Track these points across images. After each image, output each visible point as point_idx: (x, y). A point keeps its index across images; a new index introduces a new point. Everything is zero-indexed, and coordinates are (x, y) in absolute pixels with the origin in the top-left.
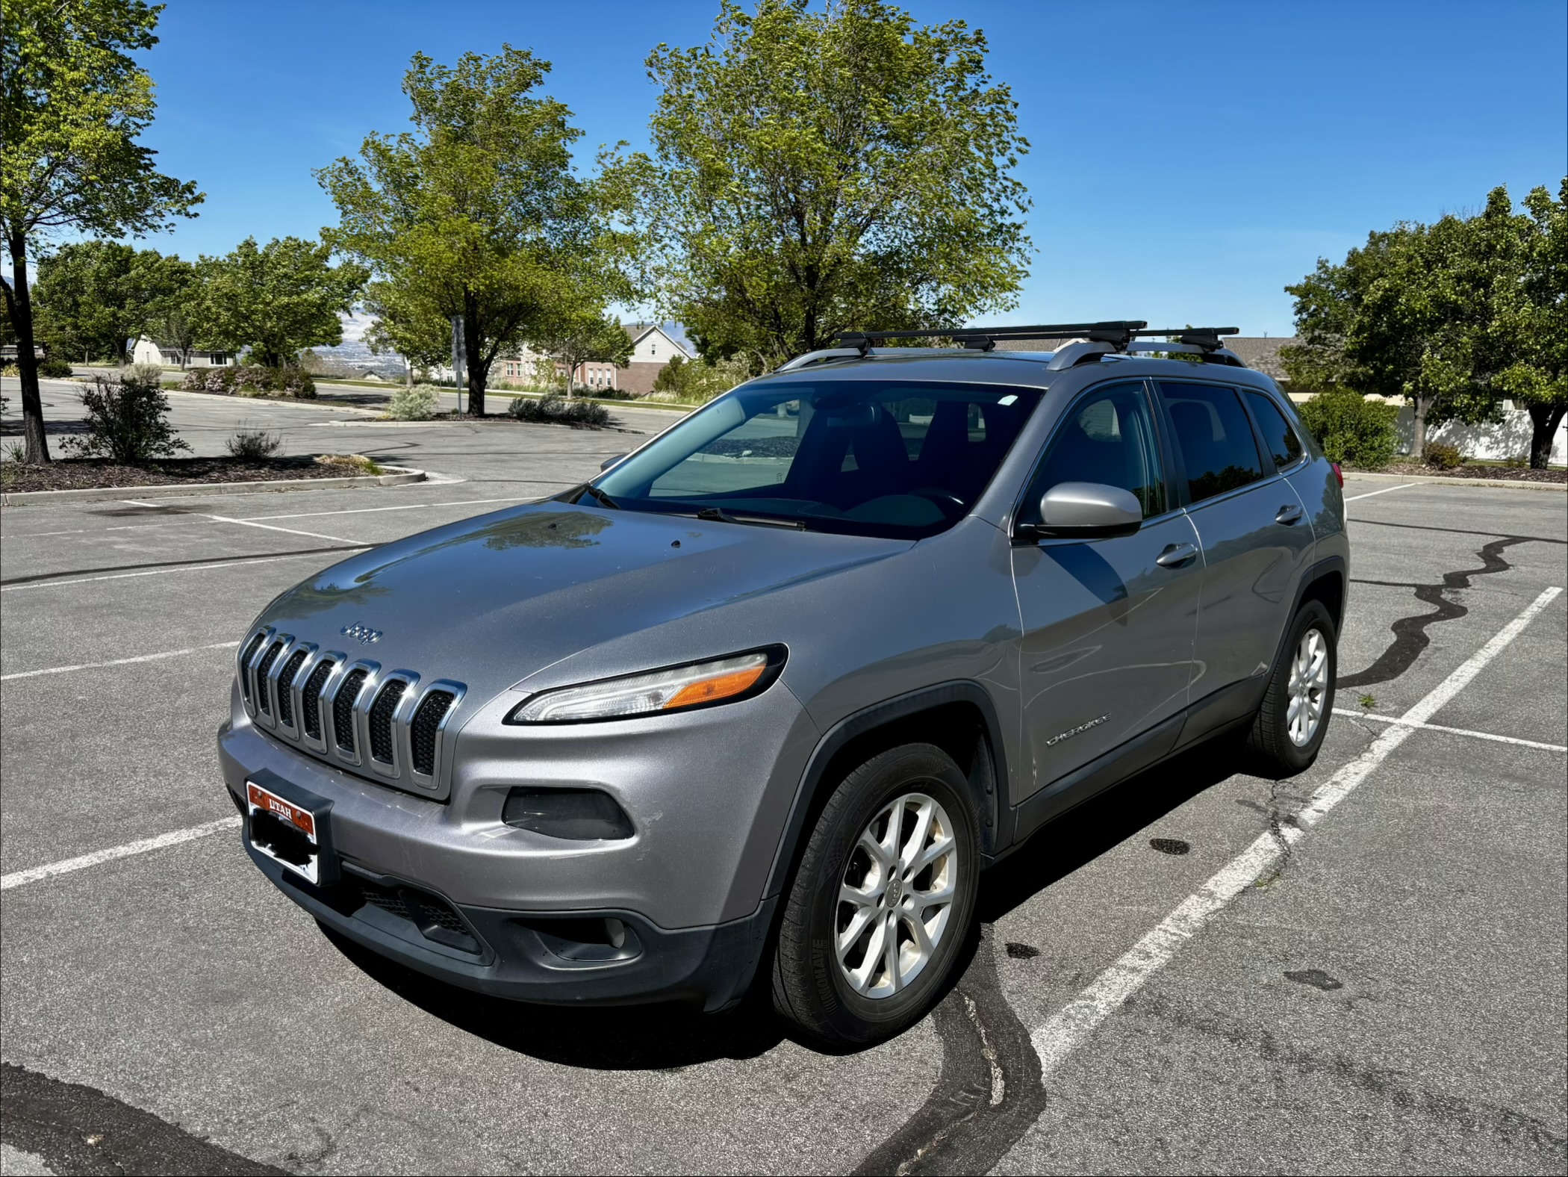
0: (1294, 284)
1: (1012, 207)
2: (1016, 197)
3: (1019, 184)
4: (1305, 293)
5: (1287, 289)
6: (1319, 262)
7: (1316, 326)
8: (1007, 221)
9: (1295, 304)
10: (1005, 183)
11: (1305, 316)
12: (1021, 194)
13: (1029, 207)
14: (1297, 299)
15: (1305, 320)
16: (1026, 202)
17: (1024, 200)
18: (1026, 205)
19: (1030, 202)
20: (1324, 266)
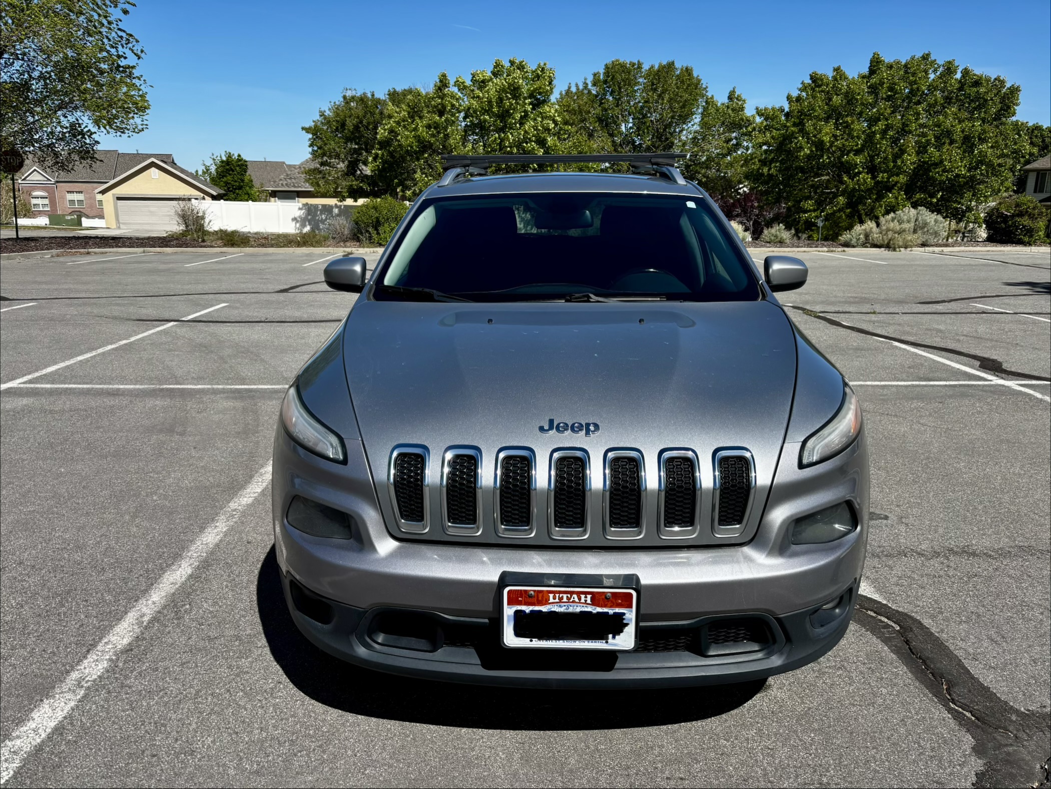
0: (307, 126)
1: (129, 53)
2: (130, 45)
3: (131, 35)
4: (314, 131)
5: (303, 129)
6: (320, 112)
7: (324, 154)
8: (123, 62)
9: (310, 139)
10: (120, 33)
11: (316, 148)
12: (134, 43)
13: (143, 55)
14: (310, 136)
15: (317, 151)
16: (139, 50)
17: (137, 49)
18: (139, 53)
19: (142, 51)
20: (323, 115)
